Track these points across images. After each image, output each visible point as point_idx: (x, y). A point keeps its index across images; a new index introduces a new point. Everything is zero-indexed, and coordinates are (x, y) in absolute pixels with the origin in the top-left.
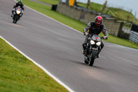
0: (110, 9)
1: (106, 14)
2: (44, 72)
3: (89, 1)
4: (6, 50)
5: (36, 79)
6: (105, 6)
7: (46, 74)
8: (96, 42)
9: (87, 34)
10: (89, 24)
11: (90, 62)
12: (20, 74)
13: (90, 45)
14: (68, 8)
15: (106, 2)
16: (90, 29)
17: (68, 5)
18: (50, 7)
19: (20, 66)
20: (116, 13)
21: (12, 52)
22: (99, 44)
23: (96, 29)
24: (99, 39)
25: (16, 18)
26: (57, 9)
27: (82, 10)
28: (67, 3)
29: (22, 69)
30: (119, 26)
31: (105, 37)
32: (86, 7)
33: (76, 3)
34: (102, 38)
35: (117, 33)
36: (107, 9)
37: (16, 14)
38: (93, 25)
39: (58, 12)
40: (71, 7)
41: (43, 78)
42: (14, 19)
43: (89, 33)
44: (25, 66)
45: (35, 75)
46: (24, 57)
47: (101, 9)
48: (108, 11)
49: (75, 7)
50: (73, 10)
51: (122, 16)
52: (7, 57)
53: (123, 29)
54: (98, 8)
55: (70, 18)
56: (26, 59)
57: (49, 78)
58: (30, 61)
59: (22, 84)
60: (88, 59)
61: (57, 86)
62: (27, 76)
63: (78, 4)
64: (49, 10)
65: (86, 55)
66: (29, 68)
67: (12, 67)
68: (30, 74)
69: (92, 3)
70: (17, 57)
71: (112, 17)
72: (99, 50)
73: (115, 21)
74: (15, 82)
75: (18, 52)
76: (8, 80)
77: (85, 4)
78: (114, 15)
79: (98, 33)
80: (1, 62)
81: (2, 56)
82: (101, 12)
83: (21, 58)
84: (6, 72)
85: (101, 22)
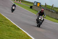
1: (53, 10)
2: (27, 34)
3: (46, 4)
4: (11, 25)
5: (23, 37)
6: (52, 6)
8: (41, 18)
9: (38, 15)
10: (39, 12)
12: (16, 35)
15: (53, 5)
16: (39, 14)
17: (37, 6)
19: (17, 32)
20: (57, 9)
21: (13, 26)
26: (33, 8)
29: (17, 33)
32: (44, 7)
33: (40, 5)
36: (53, 8)
39: (33, 9)
41: (27, 37)
42: (12, 11)
44: (19, 32)
45: (23, 36)
46: (18, 28)
47: (51, 8)
48: (54, 9)
50: (39, 8)
54: (50, 8)
56: (19, 29)
58: (21, 30)
60: (38, 25)
62: (19, 36)
63: (41, 6)
64: (29, 8)
65: (38, 23)
67: (13, 32)
68: (21, 35)
69: (47, 5)
70: (15, 28)
71: (56, 11)
73: (57, 13)
75: (16, 26)
76: (12, 37)
79: (42, 15)
80: (9, 30)
81: (9, 27)
82: (51, 9)
83: (17, 28)
84: (11, 34)
85: (43, 11)
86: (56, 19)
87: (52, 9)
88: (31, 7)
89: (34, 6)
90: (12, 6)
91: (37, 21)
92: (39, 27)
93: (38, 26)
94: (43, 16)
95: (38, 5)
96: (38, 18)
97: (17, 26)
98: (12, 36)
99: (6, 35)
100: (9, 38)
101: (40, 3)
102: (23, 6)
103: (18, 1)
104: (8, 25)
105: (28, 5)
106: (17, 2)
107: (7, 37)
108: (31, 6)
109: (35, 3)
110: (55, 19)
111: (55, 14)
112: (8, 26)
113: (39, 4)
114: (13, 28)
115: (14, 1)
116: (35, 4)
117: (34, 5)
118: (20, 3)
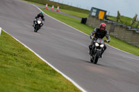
3: (119, 14)
4: (35, 63)
6: (135, 19)
8: (100, 44)
9: (93, 37)
10: (95, 30)
11: (94, 61)
13: (95, 46)
14: (98, 22)
15: (137, 16)
16: (96, 34)
17: (98, 18)
18: (80, 20)
19: (49, 78)
21: (41, 65)
23: (100, 34)
24: (102, 42)
25: (37, 27)
26: (87, 22)
27: (112, 24)
29: (51, 81)
31: (107, 41)
32: (115, 20)
33: (105, 17)
34: (105, 41)
37: (38, 24)
39: (87, 25)
41: (73, 90)
42: (35, 28)
44: (54, 79)
45: (65, 88)
47: (131, 22)
49: (105, 20)
52: (36, 69)
54: (128, 22)
56: (55, 72)
60: (93, 58)
62: (56, 89)
63: (108, 18)
64: (78, 23)
65: (92, 55)
66: (58, 81)
68: (59, 86)
69: (123, 17)
70: (46, 70)
77: (115, 18)
80: (30, 75)
81: (31, 69)
82: (131, 26)
83: (50, 71)
85: (105, 28)
87: (135, 26)
88: (84, 21)
89: (91, 18)
90: (36, 18)
91: (90, 49)
92: (96, 63)
93: (92, 61)
94: (105, 38)
95: (101, 16)
96: (94, 43)
98: (37, 88)
99: (25, 87)
101: (105, 12)
102: (65, 19)
103: (53, 7)
104: (29, 63)
105: (75, 16)
106: (49, 8)
108: (85, 17)
109: (94, 10)
112: (28, 65)
113: (103, 13)
114: (41, 71)
115: (43, 6)
116: (94, 14)
117: (90, 16)
118: (57, 11)
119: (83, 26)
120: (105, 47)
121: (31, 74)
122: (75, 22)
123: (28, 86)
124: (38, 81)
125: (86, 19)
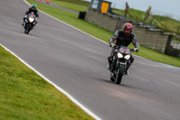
0: (155, 17)
1: (150, 24)
2: (68, 100)
3: (127, 6)
4: (19, 71)
5: (58, 109)
6: (148, 13)
7: (71, 101)
8: (124, 55)
9: (113, 45)
10: (116, 33)
11: (117, 80)
12: (37, 102)
13: (117, 58)
14: (101, 16)
15: (150, 8)
16: (118, 39)
17: (100, 11)
18: (77, 15)
19: (38, 91)
20: (162, 22)
21: (27, 73)
22: (127, 57)
23: (124, 39)
24: (128, 51)
25: (29, 27)
26: (87, 17)
27: (119, 19)
28: (99, 10)
29: (40, 95)
30: (166, 40)
31: (135, 49)
32: (123, 14)
33: (110, 10)
34: (132, 50)
35: (163, 49)
36: (151, 18)
37: (29, 22)
38: (121, 34)
39: (87, 21)
40: (104, 14)
42: (26, 28)
43: (117, 44)
44: (44, 92)
45: (58, 103)
47: (144, 17)
48: (152, 21)
49: (110, 14)
50: (106, 19)
51: (170, 26)
53: (172, 44)
54: (140, 16)
55: (102, 28)
56: (45, 82)
57: (76, 107)
58: (51, 85)
59: (40, 114)
61: (85, 117)
62: (46, 104)
63: (114, 11)
64: (75, 18)
65: (112, 71)
66: (49, 94)
67: (27, 93)
68: (51, 101)
69: (132, 10)
70: (33, 80)
71: (158, 28)
72: (128, 65)
73: (162, 33)
74: (32, 112)
76: (22, 109)
77: (122, 11)
78: (160, 25)
79: (126, 45)
82: (144, 21)
83: (39, 81)
84: (19, 99)
85: (130, 30)
86: (159, 52)
87: (148, 21)
88: (82, 16)
89: (92, 12)
92: (118, 83)
93: (113, 80)
95: (104, 8)
96: (115, 54)
97: (37, 73)
98: (22, 104)
99: (6, 103)
100: (13, 110)
101: (110, 3)
102: (57, 13)
104: (11, 71)
105: (71, 9)
107: (7, 107)
109: (95, 2)
110: (155, 50)
111: (156, 36)
112: (10, 74)
113: (107, 5)
114: (26, 81)
116: (95, 6)
117: (91, 9)
118: (48, 3)
119: (80, 22)
120: (132, 59)
121: (14, 85)
122: (72, 17)
123: (10, 101)
124: (24, 95)
125: (85, 13)
